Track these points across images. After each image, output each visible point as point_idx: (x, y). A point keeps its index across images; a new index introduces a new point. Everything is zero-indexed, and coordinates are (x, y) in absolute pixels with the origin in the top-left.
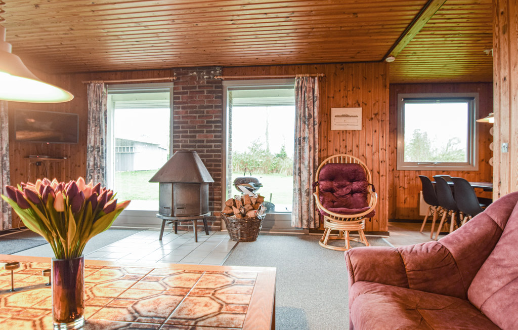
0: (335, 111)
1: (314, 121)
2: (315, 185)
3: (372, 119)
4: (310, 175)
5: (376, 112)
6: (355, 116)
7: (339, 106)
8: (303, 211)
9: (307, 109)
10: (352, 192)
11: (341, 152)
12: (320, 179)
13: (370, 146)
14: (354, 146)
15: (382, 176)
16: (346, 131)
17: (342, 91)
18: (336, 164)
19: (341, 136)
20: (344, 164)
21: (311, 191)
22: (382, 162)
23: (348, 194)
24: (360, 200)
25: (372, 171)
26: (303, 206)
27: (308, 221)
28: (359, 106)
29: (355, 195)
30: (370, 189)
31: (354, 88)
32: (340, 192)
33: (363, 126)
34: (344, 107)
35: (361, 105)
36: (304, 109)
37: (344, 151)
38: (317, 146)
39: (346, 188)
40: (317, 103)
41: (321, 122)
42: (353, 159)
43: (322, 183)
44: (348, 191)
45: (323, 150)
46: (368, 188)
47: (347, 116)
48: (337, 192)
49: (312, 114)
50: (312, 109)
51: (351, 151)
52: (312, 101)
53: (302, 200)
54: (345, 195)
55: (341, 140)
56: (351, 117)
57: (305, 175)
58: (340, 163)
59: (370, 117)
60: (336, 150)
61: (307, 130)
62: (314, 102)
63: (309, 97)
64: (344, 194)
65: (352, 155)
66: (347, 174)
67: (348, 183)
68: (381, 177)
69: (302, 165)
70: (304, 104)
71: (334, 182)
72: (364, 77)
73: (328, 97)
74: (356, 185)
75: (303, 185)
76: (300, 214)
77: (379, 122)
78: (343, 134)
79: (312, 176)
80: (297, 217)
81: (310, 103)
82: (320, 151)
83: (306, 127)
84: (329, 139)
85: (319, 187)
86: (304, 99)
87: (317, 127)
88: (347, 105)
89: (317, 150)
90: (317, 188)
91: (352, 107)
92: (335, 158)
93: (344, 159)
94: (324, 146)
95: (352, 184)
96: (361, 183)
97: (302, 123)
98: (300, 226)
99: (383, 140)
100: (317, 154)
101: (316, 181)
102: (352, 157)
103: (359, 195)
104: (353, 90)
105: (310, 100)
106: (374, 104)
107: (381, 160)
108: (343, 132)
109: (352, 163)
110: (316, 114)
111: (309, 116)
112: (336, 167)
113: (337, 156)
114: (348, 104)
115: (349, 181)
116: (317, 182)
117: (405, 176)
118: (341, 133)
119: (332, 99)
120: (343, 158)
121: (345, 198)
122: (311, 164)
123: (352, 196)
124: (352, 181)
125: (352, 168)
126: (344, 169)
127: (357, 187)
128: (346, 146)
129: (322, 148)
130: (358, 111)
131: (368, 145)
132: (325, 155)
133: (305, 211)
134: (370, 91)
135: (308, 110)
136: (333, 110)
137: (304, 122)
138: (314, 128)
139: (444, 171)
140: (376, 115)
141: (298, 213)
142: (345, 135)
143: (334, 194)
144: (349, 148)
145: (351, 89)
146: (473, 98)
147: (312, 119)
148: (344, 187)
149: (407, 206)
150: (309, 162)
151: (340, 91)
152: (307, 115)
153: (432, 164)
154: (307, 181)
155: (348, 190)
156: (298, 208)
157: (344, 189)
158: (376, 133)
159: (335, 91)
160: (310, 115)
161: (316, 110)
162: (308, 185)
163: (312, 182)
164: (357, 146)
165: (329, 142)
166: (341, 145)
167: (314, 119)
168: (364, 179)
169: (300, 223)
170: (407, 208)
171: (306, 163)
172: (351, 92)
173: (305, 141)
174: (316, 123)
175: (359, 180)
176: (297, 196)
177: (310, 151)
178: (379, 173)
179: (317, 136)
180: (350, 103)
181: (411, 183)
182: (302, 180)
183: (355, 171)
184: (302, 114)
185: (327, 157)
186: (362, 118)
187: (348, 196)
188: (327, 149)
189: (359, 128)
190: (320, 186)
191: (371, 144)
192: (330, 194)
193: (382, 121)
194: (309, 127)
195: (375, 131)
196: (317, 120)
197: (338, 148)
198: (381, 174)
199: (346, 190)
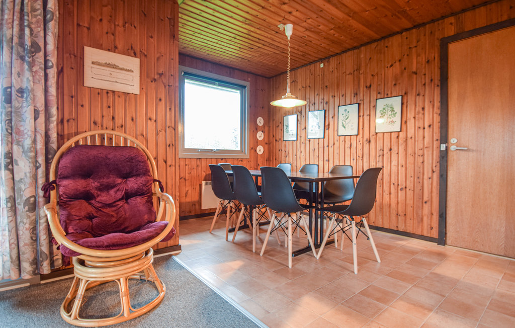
0: (91, 54)
1: (46, 61)
2: (48, 187)
3: (155, 80)
4: (37, 168)
5: (160, 72)
6: (128, 71)
7: (100, 47)
8: (21, 245)
9: (27, 31)
10: (127, 196)
11: (105, 128)
12: (60, 176)
13: (153, 121)
14: (127, 119)
15: (170, 166)
16: (113, 92)
17: (105, 22)
18: (94, 146)
19: (105, 99)
20: (110, 147)
21: (41, 200)
22: (169, 146)
23: (120, 200)
24: (143, 208)
25: (156, 158)
26: (20, 233)
27: (36, 263)
28: (135, 55)
29: (132, 201)
30: (156, 189)
31: (126, 23)
32: (104, 198)
33: (141, 89)
34: (109, 50)
35: (138, 54)
36: (22, 30)
37: (111, 124)
38: (54, 111)
39: (115, 189)
40: (52, 26)
41: (62, 68)
42: (125, 140)
43: (65, 182)
44: (120, 195)
45: (68, 121)
46: (153, 186)
47: (115, 67)
48: (98, 199)
49: (42, 45)
50: (42, 34)
51: (122, 126)
52: (41, 18)
53: (19, 220)
54: (115, 202)
55: (105, 105)
56: (121, 69)
57: (23, 167)
58: (102, 146)
59: (153, 76)
60: (95, 123)
61: (27, 74)
62: (45, 23)
63: (34, 10)
64: (111, 202)
65: (125, 132)
66: (117, 165)
67: (119, 181)
68: (169, 168)
69: (15, 147)
70: (22, 19)
71: (91, 181)
72: (142, 11)
73: (78, 25)
74: (132, 184)
75: (20, 189)
76: (15, 252)
77: (165, 86)
78: (108, 97)
79: (41, 171)
80: (7, 258)
81: (38, 22)
82: (61, 122)
83: (26, 67)
84: (80, 102)
85: (58, 192)
86: (22, 10)
87: (53, 73)
88: (114, 49)
89: (54, 119)
90: (53, 193)
91: (124, 54)
92: (93, 137)
93: (110, 139)
94: (71, 113)
95: (126, 182)
96: (141, 180)
97: (14, 56)
98: (14, 276)
99: (171, 114)
100: (53, 126)
101: (52, 178)
102: (124, 135)
103: (139, 199)
104: (124, 26)
105: (36, 16)
106: (158, 59)
107: (168, 143)
108: (107, 93)
109: (125, 147)
110: (51, 47)
111: (32, 46)
112: (94, 152)
113: (97, 132)
114: (116, 47)
115: (120, 178)
116: (54, 182)
117: (186, 165)
118: (105, 94)
119: (85, 30)
120: (108, 138)
121: (114, 209)
122: (40, 145)
123: (127, 202)
124: (126, 176)
125: (126, 154)
126: (110, 156)
127: (136, 186)
128: (113, 118)
129: (66, 117)
130: (134, 63)
131: (150, 119)
132: (73, 130)
133: (25, 244)
134: (152, 37)
135: (31, 34)
136: (88, 51)
137: (22, 58)
138: (46, 75)
139: (222, 159)
140: (161, 75)
141: (8, 250)
142: (111, 99)
143: (93, 201)
144: (119, 121)
145: (121, 24)
146: (245, 87)
147: (42, 54)
148: (112, 187)
149: (188, 200)
150: (34, 142)
151: (101, 20)
152: (28, 41)
153: (211, 151)
154: (28, 180)
155: (119, 193)
156: (7, 239)
157: (112, 192)
158: (161, 103)
159: (92, 18)
160: (35, 45)
161: (51, 40)
162: (33, 189)
163: (41, 181)
164: (132, 120)
165: (79, 107)
166: (104, 114)
167: (46, 55)
168: (146, 172)
169: (17, 271)
170: (189, 202)
171: (28, 142)
172: (121, 29)
173: (22, 97)
174: (50, 64)
175: (138, 175)
176: (5, 212)
177: (36, 119)
178: (166, 162)
179: (53, 90)
180: (120, 46)
181: (192, 172)
182: (17, 178)
183: (131, 159)
184: (15, 40)
185: (77, 134)
186: (140, 76)
187: (121, 203)
188: (76, 120)
189: (136, 90)
190: (61, 189)
191: (154, 117)
192: (84, 203)
193: (169, 86)
194: (34, 69)
195: (160, 100)
196: (53, 60)
197: (99, 120)
198: (169, 163)
199: (116, 192)
